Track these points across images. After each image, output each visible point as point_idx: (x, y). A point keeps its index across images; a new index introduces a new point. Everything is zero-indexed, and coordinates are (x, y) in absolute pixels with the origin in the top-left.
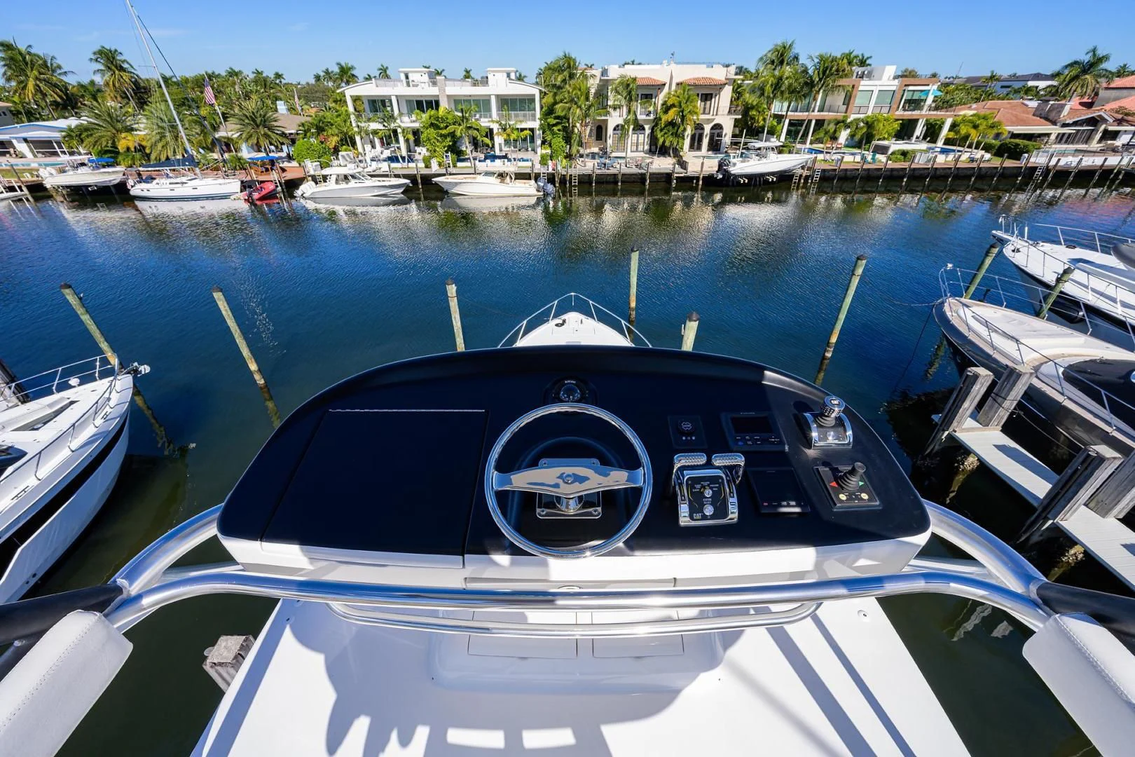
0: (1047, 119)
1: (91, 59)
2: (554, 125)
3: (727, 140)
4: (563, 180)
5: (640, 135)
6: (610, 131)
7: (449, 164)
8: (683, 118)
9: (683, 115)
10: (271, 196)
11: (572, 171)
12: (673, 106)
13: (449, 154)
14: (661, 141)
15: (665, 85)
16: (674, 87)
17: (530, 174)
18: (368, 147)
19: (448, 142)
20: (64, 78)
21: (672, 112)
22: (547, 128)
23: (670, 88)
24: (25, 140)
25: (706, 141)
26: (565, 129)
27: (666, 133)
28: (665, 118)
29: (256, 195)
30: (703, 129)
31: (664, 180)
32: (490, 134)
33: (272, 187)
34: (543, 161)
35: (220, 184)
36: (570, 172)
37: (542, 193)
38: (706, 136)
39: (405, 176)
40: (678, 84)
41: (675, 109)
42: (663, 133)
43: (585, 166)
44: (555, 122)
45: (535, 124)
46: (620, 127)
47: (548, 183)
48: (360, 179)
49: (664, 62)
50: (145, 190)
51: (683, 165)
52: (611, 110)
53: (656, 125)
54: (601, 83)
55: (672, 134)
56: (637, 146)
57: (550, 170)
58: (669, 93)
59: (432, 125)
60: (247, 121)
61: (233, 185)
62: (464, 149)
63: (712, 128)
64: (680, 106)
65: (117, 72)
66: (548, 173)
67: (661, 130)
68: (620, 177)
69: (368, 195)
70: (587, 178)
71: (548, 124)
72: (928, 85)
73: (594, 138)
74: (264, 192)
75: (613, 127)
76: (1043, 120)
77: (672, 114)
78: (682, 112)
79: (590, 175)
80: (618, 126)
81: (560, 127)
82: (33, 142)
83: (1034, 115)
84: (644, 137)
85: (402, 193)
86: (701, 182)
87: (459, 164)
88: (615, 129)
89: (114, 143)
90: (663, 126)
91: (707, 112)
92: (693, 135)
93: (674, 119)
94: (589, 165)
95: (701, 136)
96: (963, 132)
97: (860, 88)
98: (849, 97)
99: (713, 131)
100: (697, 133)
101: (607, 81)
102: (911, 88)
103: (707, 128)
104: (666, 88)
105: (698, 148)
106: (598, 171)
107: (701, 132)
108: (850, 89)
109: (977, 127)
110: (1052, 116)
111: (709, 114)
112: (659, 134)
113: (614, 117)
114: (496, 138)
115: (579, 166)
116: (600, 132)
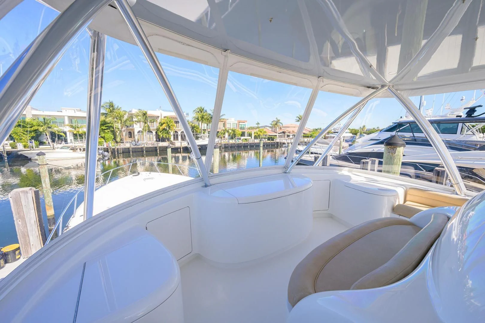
2: (105, 129)
4: (113, 152)
5: (151, 135)
6: (136, 133)
7: (32, 146)
8: (169, 128)
9: (169, 126)
12: (164, 123)
13: (33, 141)
14: (161, 136)
15: (159, 117)
16: (163, 118)
19: (33, 134)
25: (180, 137)
26: (112, 131)
27: (163, 133)
28: (161, 128)
30: (177, 133)
32: (65, 133)
34: (101, 144)
36: (117, 147)
37: (102, 156)
38: (179, 135)
40: (164, 117)
41: (165, 124)
42: (161, 133)
43: (125, 145)
44: (106, 128)
46: (141, 132)
47: (105, 152)
49: (157, 110)
51: (172, 143)
52: (136, 123)
53: (158, 130)
55: (166, 133)
56: (150, 139)
57: (105, 146)
58: (161, 119)
62: (45, 141)
64: (167, 123)
66: (104, 148)
67: (160, 132)
68: (144, 149)
70: (127, 150)
72: (244, 122)
73: (128, 136)
75: (137, 131)
77: (164, 126)
78: (169, 125)
79: (128, 148)
80: (140, 131)
81: (109, 130)
84: (153, 136)
86: (182, 149)
87: (41, 147)
90: (161, 130)
91: (178, 127)
92: (174, 135)
93: (165, 128)
94: (128, 145)
95: (177, 135)
96: (259, 133)
97: (227, 122)
98: (224, 125)
99: (182, 134)
100: (176, 134)
101: (132, 114)
102: (240, 123)
103: (179, 133)
104: (160, 118)
105: (177, 139)
106: (133, 146)
107: (177, 134)
108: (224, 122)
109: (261, 132)
110: (275, 131)
111: (179, 128)
112: (160, 134)
113: (137, 128)
114: (68, 134)
115: (122, 146)
116: (131, 134)
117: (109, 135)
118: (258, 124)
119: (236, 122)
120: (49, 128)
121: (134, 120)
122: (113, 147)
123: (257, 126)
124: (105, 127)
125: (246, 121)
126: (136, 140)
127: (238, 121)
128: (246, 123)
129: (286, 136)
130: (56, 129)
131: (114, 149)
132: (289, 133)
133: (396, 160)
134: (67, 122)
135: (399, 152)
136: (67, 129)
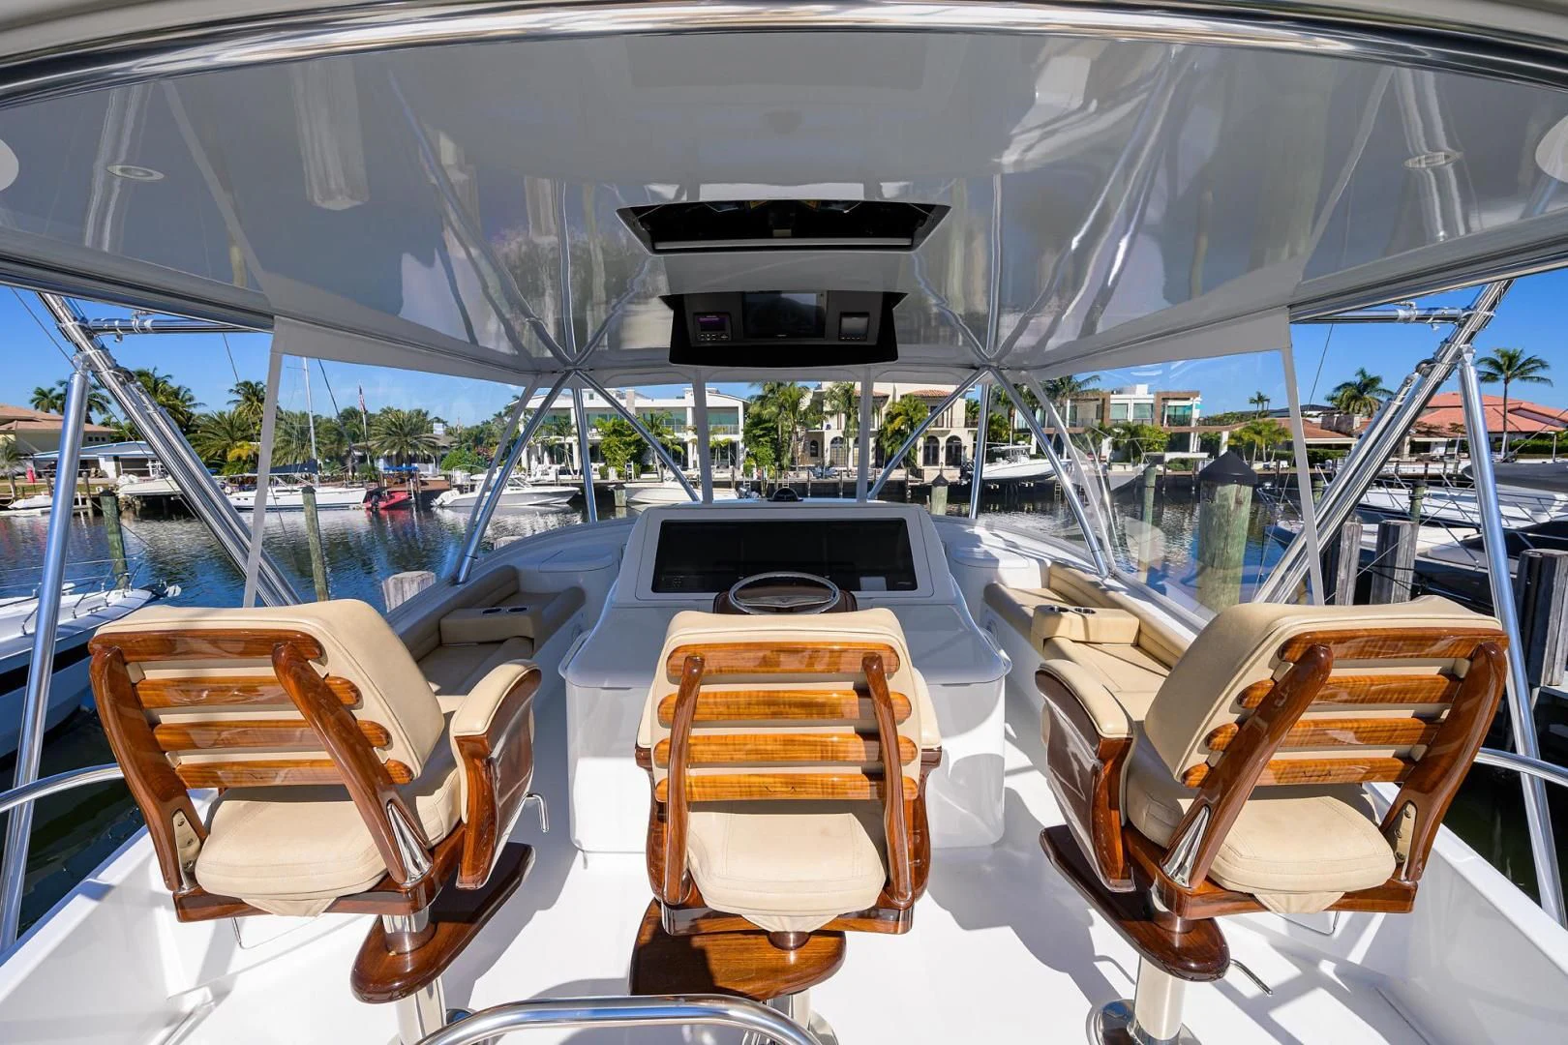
0: (1338, 431)
1: (231, 390)
2: (760, 436)
3: (968, 454)
4: (770, 488)
6: (827, 445)
7: (630, 474)
8: (913, 427)
9: (912, 424)
10: (402, 505)
11: (782, 480)
12: (900, 414)
13: (632, 463)
14: (889, 450)
15: (887, 397)
16: (898, 399)
17: (730, 483)
18: (534, 463)
19: (633, 450)
20: (192, 410)
21: (898, 421)
22: (750, 439)
23: (894, 398)
24: (116, 459)
25: (942, 456)
26: (773, 441)
27: (893, 442)
28: (890, 428)
29: (382, 504)
30: (937, 441)
31: (895, 490)
32: (685, 446)
33: (404, 496)
34: (747, 471)
35: (340, 493)
36: (779, 481)
38: (942, 449)
39: (574, 485)
40: (902, 397)
41: (901, 417)
42: (890, 442)
43: (798, 476)
44: (761, 433)
45: (738, 438)
46: (838, 440)
47: (753, 490)
48: (519, 485)
50: (242, 499)
51: (918, 473)
52: (828, 417)
53: (882, 435)
54: (815, 398)
55: (901, 443)
57: (755, 478)
58: (894, 403)
59: (615, 432)
60: (394, 429)
61: (358, 495)
62: (651, 464)
63: (948, 441)
64: (907, 415)
65: (255, 403)
66: (752, 482)
67: (888, 440)
68: (841, 486)
69: (524, 504)
70: (800, 485)
71: (754, 435)
72: (1188, 399)
73: (808, 452)
74: (392, 501)
75: (830, 440)
76: (1334, 433)
77: (897, 423)
78: (911, 419)
79: (804, 484)
80: (836, 439)
81: (767, 438)
82: (123, 460)
83: (1322, 428)
85: (568, 503)
87: (643, 476)
88: (832, 442)
89: (225, 452)
90: (890, 435)
91: (940, 424)
92: (926, 448)
93: (903, 427)
94: (803, 476)
95: (936, 449)
96: (1246, 438)
97: (1112, 402)
98: (1102, 410)
99: (950, 444)
100: (931, 445)
101: (821, 394)
102: (1171, 403)
103: (943, 441)
104: (890, 399)
105: (935, 462)
106: (813, 479)
107: (936, 445)
108: (1100, 402)
109: (1259, 433)
110: (1344, 427)
111: (942, 426)
112: (886, 444)
113: (833, 428)
114: (690, 446)
115: (791, 477)
116: (815, 445)
117: (767, 451)
118: (1261, 399)
119: (1151, 399)
120: (660, 435)
121: (825, 409)
122: (772, 481)
123: (1254, 408)
124: (761, 429)
125: (1196, 394)
126: (827, 463)
127: (1158, 394)
128: (1196, 401)
129: (1407, 449)
130: (669, 437)
131: (773, 484)
132: (1428, 433)
133: (1215, 519)
134: (690, 421)
135: (1225, 498)
136: (689, 436)
